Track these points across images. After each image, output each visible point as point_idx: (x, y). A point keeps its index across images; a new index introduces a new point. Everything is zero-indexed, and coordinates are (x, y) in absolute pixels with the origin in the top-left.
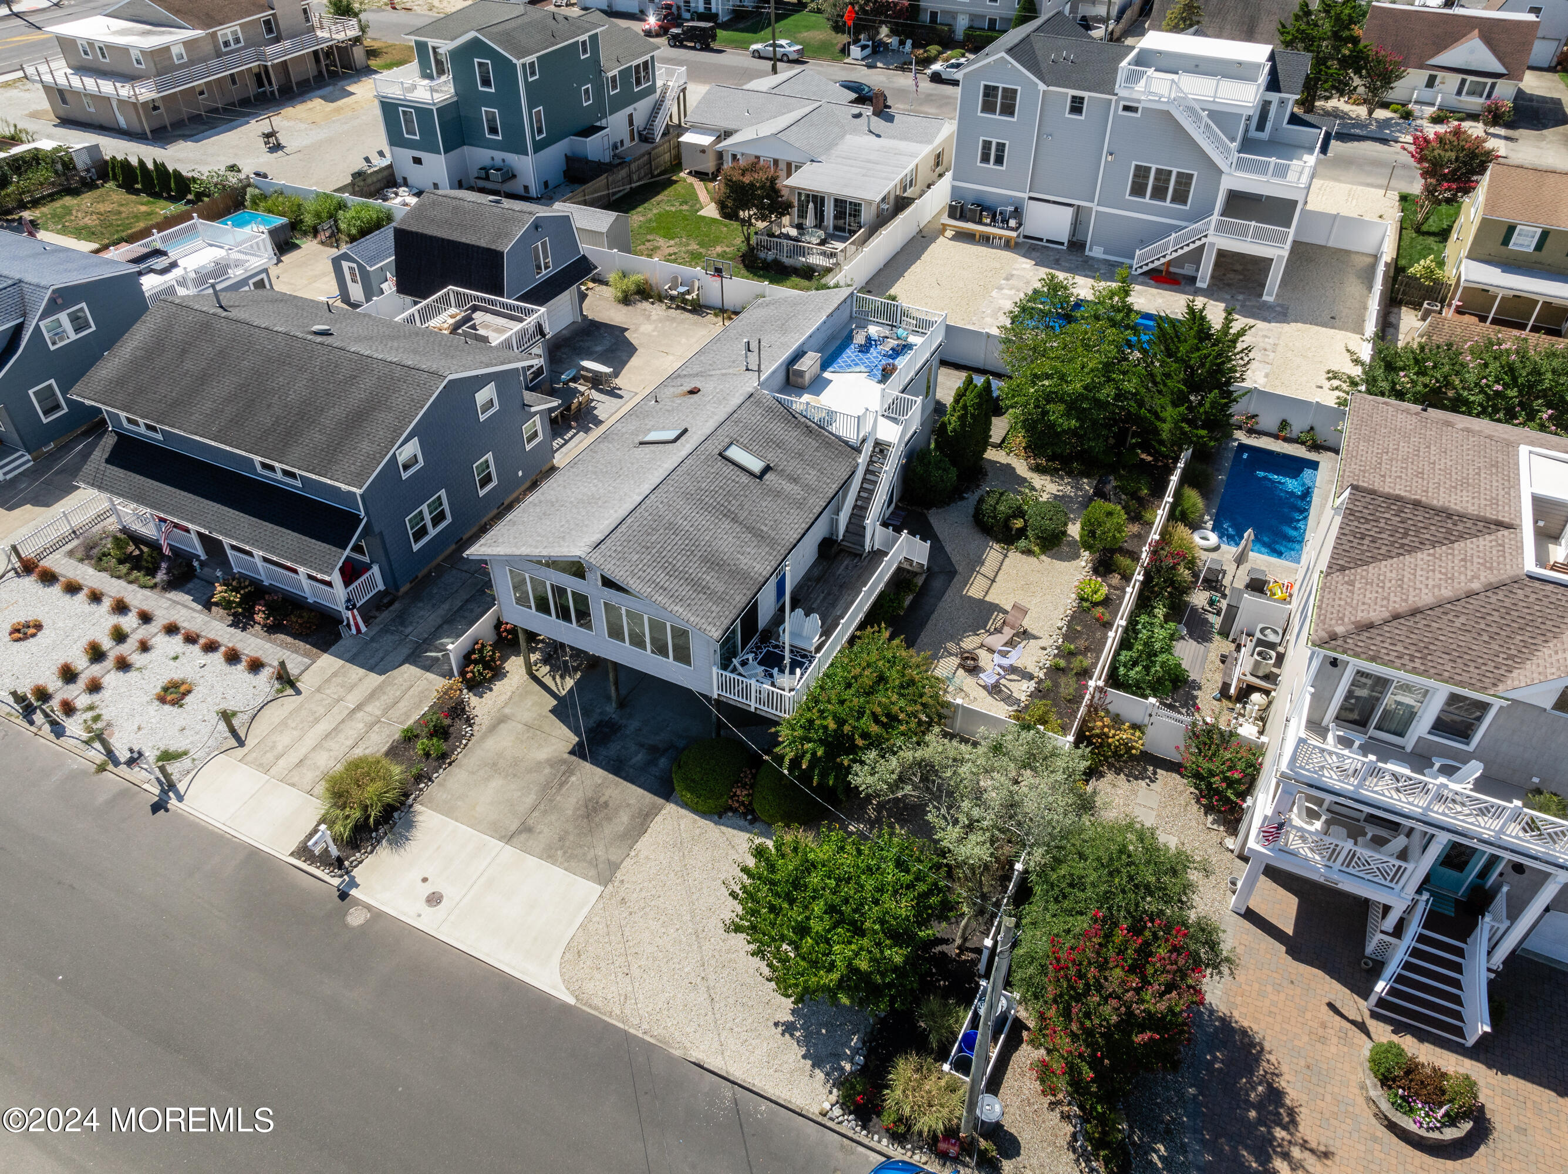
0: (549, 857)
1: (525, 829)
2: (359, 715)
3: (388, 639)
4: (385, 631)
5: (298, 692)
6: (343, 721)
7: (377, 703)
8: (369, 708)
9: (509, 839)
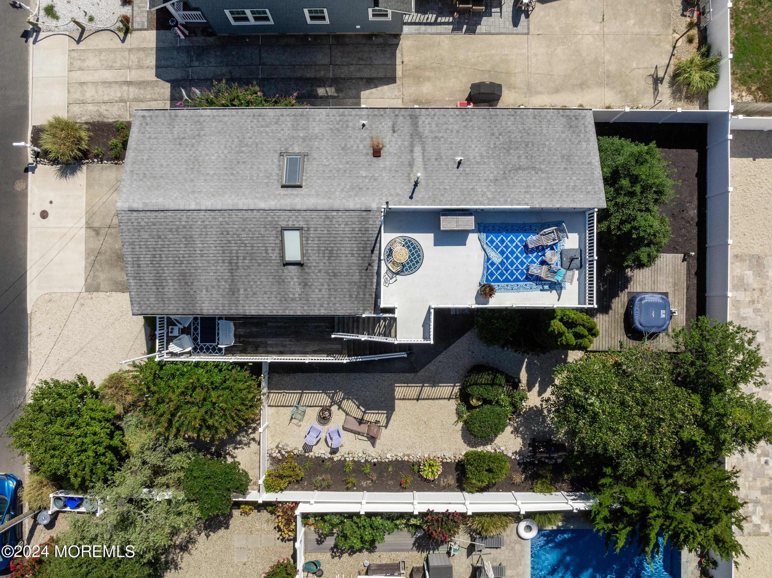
2: (125, 88)
5: (123, 41)
6: (116, 82)
7: (137, 90)
8: (132, 89)
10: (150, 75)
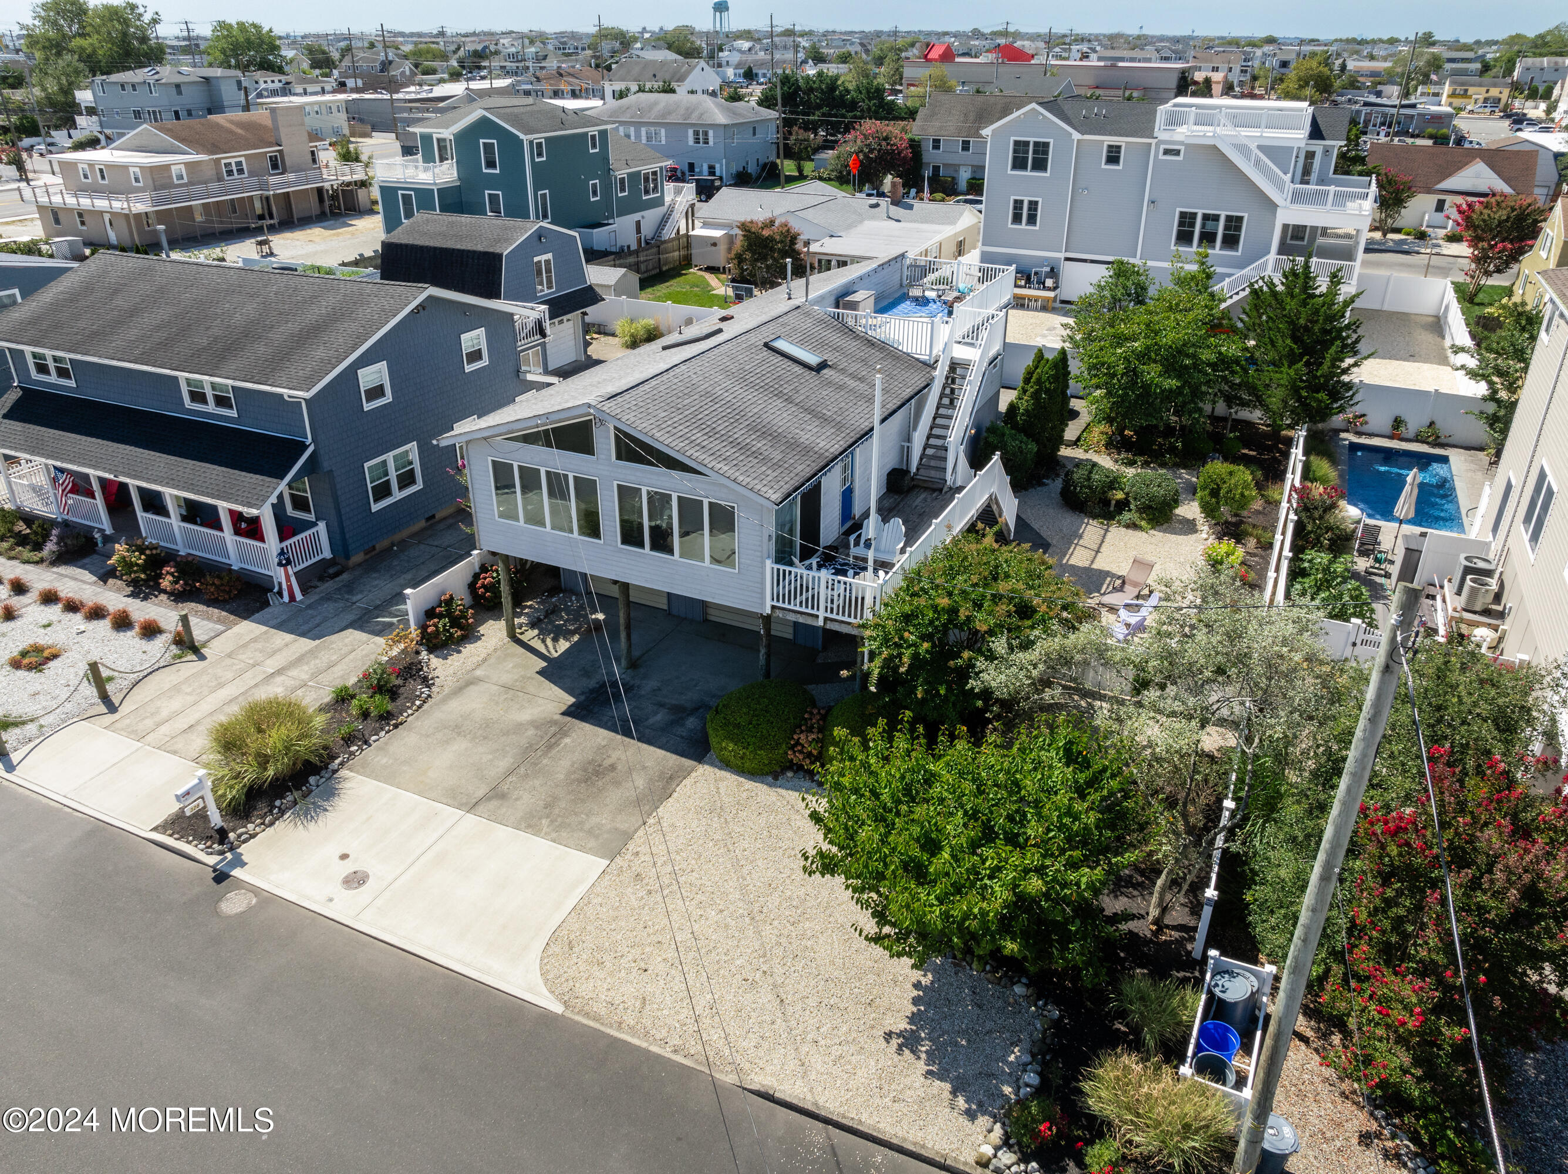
0: (529, 826)
1: (497, 794)
2: (279, 679)
3: (329, 607)
4: (328, 598)
5: (202, 658)
6: (256, 685)
7: (306, 668)
8: (293, 673)
9: (472, 807)
10: (305, 644)
